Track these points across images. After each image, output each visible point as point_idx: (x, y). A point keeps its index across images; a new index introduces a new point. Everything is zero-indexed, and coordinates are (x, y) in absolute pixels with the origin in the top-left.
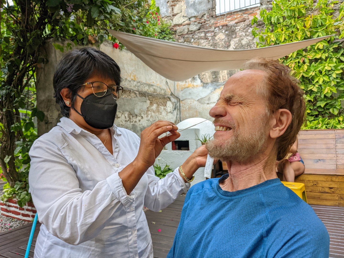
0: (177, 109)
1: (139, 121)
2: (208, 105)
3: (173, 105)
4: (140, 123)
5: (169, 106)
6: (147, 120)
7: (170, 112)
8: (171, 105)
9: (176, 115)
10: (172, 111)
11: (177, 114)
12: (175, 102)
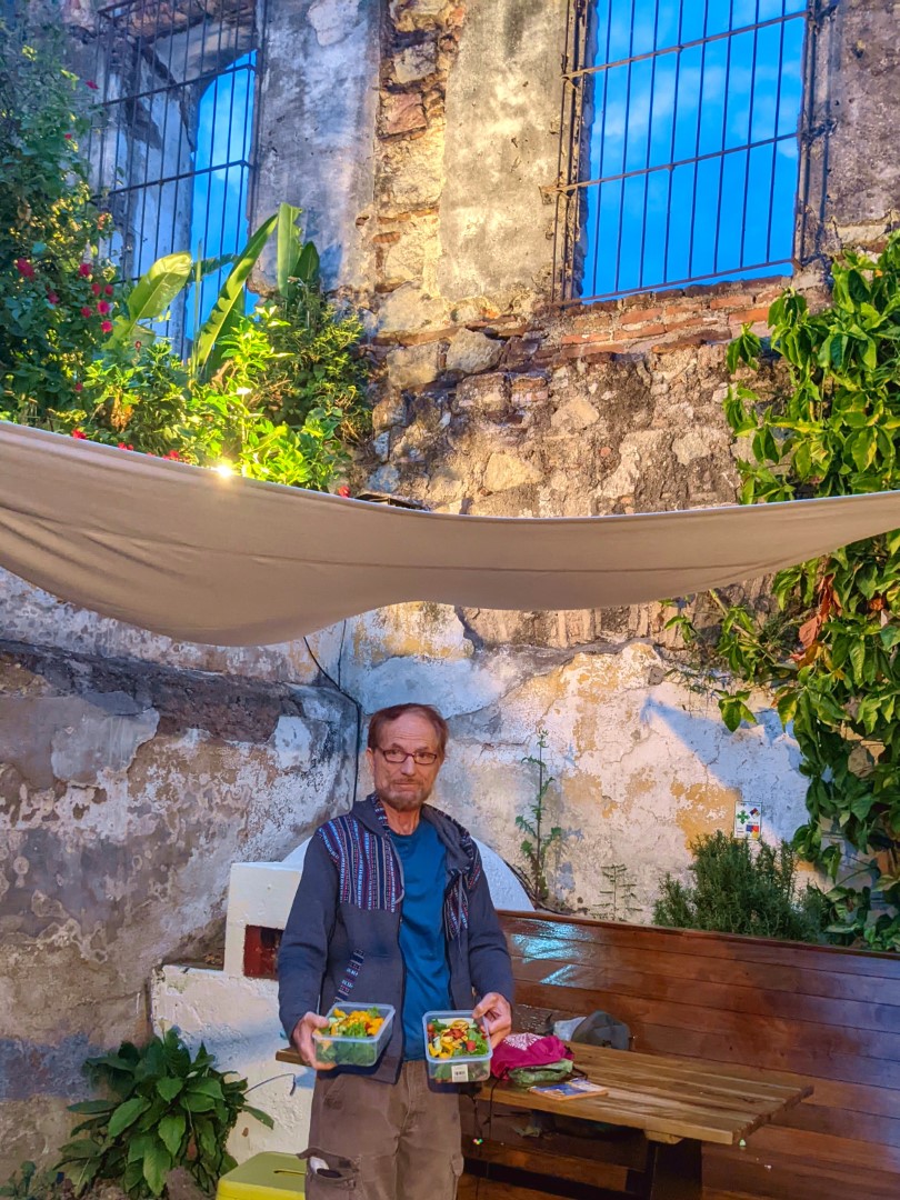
0: (336, 758)
1: (79, 812)
2: (488, 754)
3: (317, 738)
4: (85, 823)
5: (290, 737)
6: (131, 810)
7: (296, 770)
8: (305, 736)
9: (328, 786)
10: (307, 767)
11: (337, 781)
12: (329, 723)
